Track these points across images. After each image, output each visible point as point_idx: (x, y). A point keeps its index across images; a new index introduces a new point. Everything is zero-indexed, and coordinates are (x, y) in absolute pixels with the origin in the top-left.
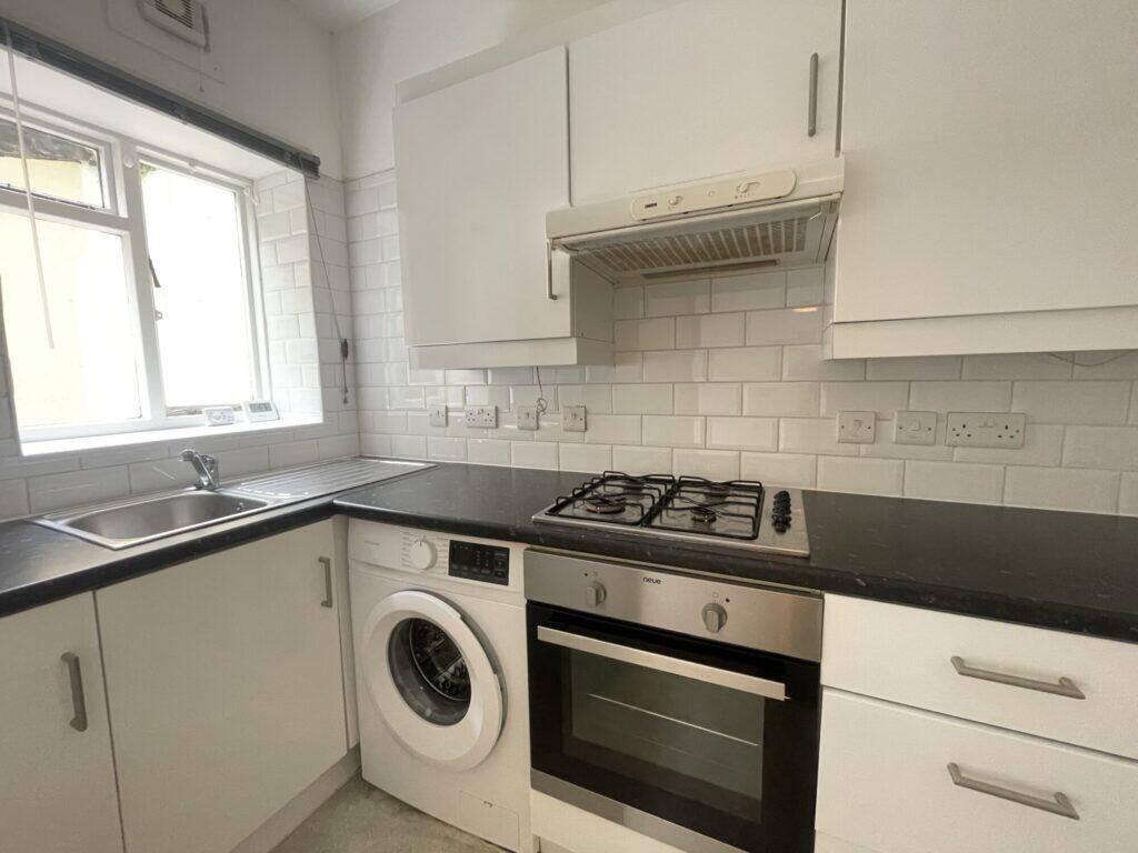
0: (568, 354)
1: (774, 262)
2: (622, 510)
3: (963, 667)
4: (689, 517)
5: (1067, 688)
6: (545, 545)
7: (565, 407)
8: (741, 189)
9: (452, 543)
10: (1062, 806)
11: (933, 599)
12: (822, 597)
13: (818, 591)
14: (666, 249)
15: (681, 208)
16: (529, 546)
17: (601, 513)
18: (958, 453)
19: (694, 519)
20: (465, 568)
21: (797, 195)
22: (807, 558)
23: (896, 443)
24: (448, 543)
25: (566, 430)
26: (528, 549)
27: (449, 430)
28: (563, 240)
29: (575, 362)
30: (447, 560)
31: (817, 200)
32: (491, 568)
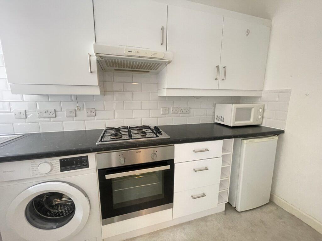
0: (97, 91)
1: (148, 72)
2: (122, 137)
3: (195, 151)
4: (140, 135)
5: (207, 150)
6: (104, 151)
7: (87, 109)
8: (153, 54)
9: (61, 160)
10: (206, 169)
11: (191, 141)
12: (174, 145)
13: (172, 145)
14: (127, 64)
15: (138, 55)
16: (97, 153)
17: (117, 138)
18: (181, 115)
19: (141, 135)
20: (68, 167)
21: (164, 59)
22: (170, 138)
23: (172, 114)
24: (59, 160)
25: (88, 116)
26: (97, 154)
27: (27, 119)
28: (100, 55)
29: (99, 94)
30: (59, 167)
31: (167, 61)
32: (81, 164)
